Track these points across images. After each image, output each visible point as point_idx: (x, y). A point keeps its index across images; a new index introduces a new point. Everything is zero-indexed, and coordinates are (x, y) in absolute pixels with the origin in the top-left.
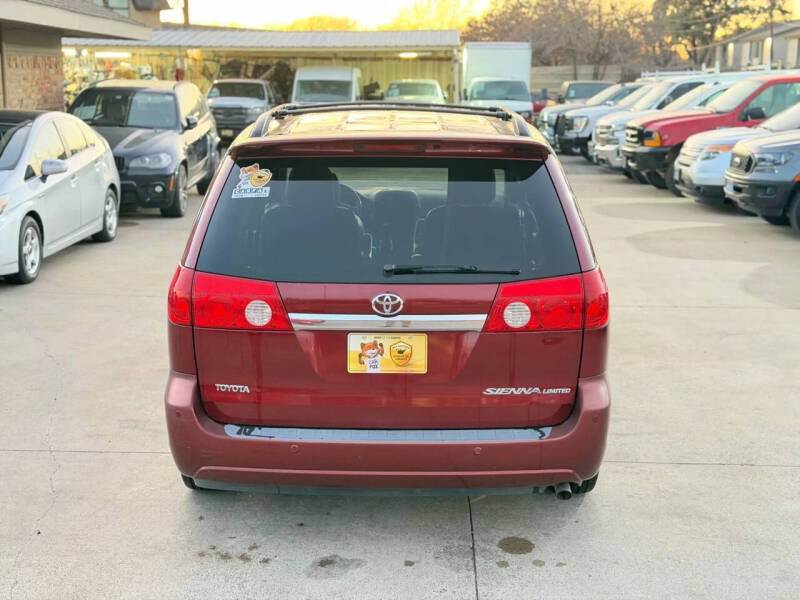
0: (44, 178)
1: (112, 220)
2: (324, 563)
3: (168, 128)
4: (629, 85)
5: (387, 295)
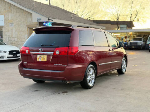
2: (36, 90)
5: (41, 49)
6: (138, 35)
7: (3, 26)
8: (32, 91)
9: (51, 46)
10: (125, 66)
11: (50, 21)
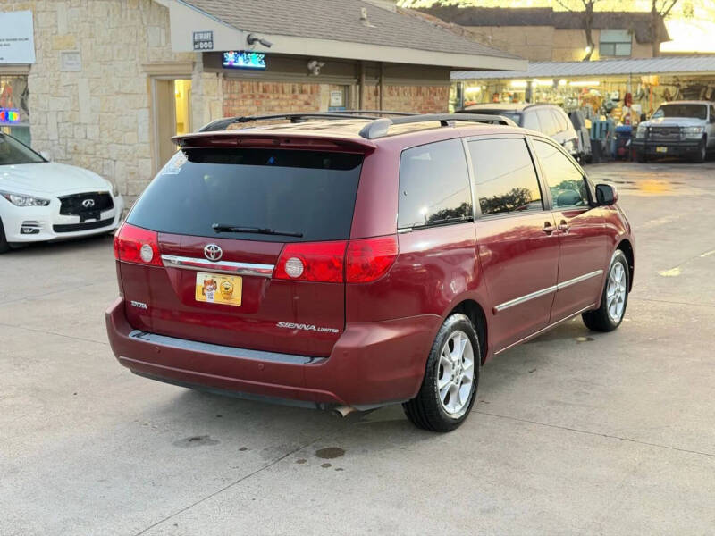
5: (213, 246)
6: (684, 85)
7: (30, 66)
8: (176, 444)
9: (261, 232)
10: (623, 289)
11: (258, 47)
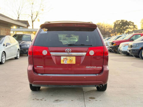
0: (6, 46)
1: (19, 55)
2: (56, 100)
3: (29, 41)
4: (110, 37)
5: (69, 49)
